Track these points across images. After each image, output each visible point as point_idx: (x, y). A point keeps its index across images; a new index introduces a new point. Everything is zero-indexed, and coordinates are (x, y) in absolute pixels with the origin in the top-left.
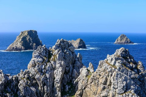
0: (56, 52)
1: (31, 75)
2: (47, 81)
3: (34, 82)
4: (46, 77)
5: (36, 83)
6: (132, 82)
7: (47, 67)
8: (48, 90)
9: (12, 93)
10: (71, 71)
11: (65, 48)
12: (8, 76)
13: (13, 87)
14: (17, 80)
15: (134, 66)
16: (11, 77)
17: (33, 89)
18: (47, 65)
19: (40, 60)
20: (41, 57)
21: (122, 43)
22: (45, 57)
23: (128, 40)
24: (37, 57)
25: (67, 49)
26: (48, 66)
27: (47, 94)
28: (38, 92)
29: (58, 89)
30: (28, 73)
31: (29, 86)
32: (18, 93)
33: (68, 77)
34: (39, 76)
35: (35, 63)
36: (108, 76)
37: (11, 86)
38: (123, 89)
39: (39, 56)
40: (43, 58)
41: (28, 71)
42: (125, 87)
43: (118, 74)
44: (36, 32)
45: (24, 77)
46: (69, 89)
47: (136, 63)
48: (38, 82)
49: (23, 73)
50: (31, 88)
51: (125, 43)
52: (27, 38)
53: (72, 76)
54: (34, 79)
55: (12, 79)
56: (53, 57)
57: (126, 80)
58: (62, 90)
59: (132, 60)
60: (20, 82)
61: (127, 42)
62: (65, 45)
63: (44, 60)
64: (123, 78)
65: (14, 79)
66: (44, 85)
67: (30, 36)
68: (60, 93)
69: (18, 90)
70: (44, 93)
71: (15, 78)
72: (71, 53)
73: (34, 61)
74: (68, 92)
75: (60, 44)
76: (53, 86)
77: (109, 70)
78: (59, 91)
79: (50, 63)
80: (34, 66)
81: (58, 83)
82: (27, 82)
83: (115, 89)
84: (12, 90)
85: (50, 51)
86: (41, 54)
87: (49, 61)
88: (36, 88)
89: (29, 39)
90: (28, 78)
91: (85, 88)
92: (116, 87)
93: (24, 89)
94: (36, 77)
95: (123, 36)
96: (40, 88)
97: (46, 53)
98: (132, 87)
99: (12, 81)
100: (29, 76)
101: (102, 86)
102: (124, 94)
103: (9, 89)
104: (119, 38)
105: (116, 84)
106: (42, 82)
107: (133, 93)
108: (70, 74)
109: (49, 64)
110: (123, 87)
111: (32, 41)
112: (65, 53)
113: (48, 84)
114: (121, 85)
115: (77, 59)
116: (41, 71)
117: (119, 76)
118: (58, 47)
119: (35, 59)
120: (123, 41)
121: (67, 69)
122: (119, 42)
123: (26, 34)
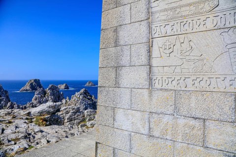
0: (49, 92)
1: (34, 105)
6: (89, 106)
15: (90, 98)
20: (40, 95)
22: (43, 94)
24: (38, 94)
25: (55, 90)
26: (44, 99)
30: (32, 103)
36: (76, 103)
43: (81, 102)
44: (39, 80)
47: (91, 96)
49: (29, 104)
56: (47, 94)
57: (85, 105)
59: (89, 95)
61: (92, 85)
62: (54, 88)
63: (42, 96)
73: (36, 97)
77: (77, 100)
80: (36, 99)
85: (46, 91)
86: (40, 93)
87: (45, 97)
95: (90, 82)
97: (43, 92)
104: (88, 83)
111: (37, 85)
112: (54, 92)
115: (61, 95)
116: (40, 103)
118: (50, 89)
119: (36, 95)
122: (88, 85)
123: (33, 81)
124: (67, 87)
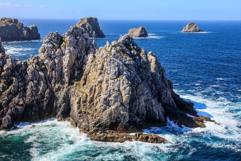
0: (67, 38)
1: (40, 60)
2: (56, 66)
3: (43, 67)
4: (55, 63)
5: (46, 68)
6: (125, 68)
7: (56, 53)
8: (56, 75)
9: (20, 77)
10: (82, 57)
11: (78, 35)
12: (17, 61)
13: (21, 71)
14: (26, 65)
15: (135, 53)
16: (20, 62)
17: (41, 74)
18: (56, 50)
19: (50, 45)
20: (51, 43)
21: (190, 31)
22: (56, 43)
23: (197, 28)
24: (47, 43)
25: (80, 36)
26: (58, 51)
27: (55, 79)
28: (47, 77)
29: (66, 74)
30: (38, 58)
31: (38, 71)
32: (26, 77)
33: (79, 63)
34: (47, 61)
35: (44, 49)
36: (104, 62)
37: (19, 70)
38: (115, 74)
39: (50, 42)
40: (53, 44)
41: (38, 57)
42: (117, 73)
43: (111, 60)
44: (96, 19)
45: (33, 62)
46: (78, 74)
47: (139, 50)
48: (47, 67)
49: (33, 58)
50: (39, 73)
51: (193, 31)
52: (87, 26)
53: (83, 62)
54: (43, 64)
55: (21, 64)
56: (64, 43)
57: (118, 66)
58: (71, 75)
59: (135, 47)
60: (29, 67)
61: (196, 31)
62: (78, 32)
63: (54, 46)
64: (116, 64)
65: (22, 63)
66: (53, 69)
67: (90, 24)
68: (67, 78)
69: (26, 74)
70: (52, 77)
71: (24, 63)
72: (84, 40)
73: (44, 46)
74: (77, 77)
75: (73, 31)
76: (62, 71)
77: (105, 56)
78: (67, 76)
79: (61, 49)
80: (43, 52)
81: (65, 68)
82: (36, 67)
83: (109, 74)
84: (20, 74)
85: (63, 38)
86: (51, 40)
87: (59, 47)
88: (44, 73)
89: (89, 27)
90: (38, 63)
91: (88, 74)
92: (109, 72)
93: (32, 73)
94: (45, 62)
95: (192, 24)
96: (48, 73)
97: (57, 39)
98: (125, 73)
99: (20, 66)
100: (38, 61)
101: (99, 72)
102: (116, 79)
103: (16, 73)
104: (187, 26)
105: (109, 69)
106: (51, 67)
107: (124, 79)
108: (81, 60)
109: (58, 50)
110: (115, 73)
111: (92, 28)
112: (78, 40)
113: (57, 69)
114: (113, 70)
115: (91, 46)
116: (50, 57)
117: (112, 62)
118: (70, 34)
119: (45, 45)
120: (192, 29)
121: (79, 55)
122: (187, 30)
123: (86, 21)
124: (144, 33)
